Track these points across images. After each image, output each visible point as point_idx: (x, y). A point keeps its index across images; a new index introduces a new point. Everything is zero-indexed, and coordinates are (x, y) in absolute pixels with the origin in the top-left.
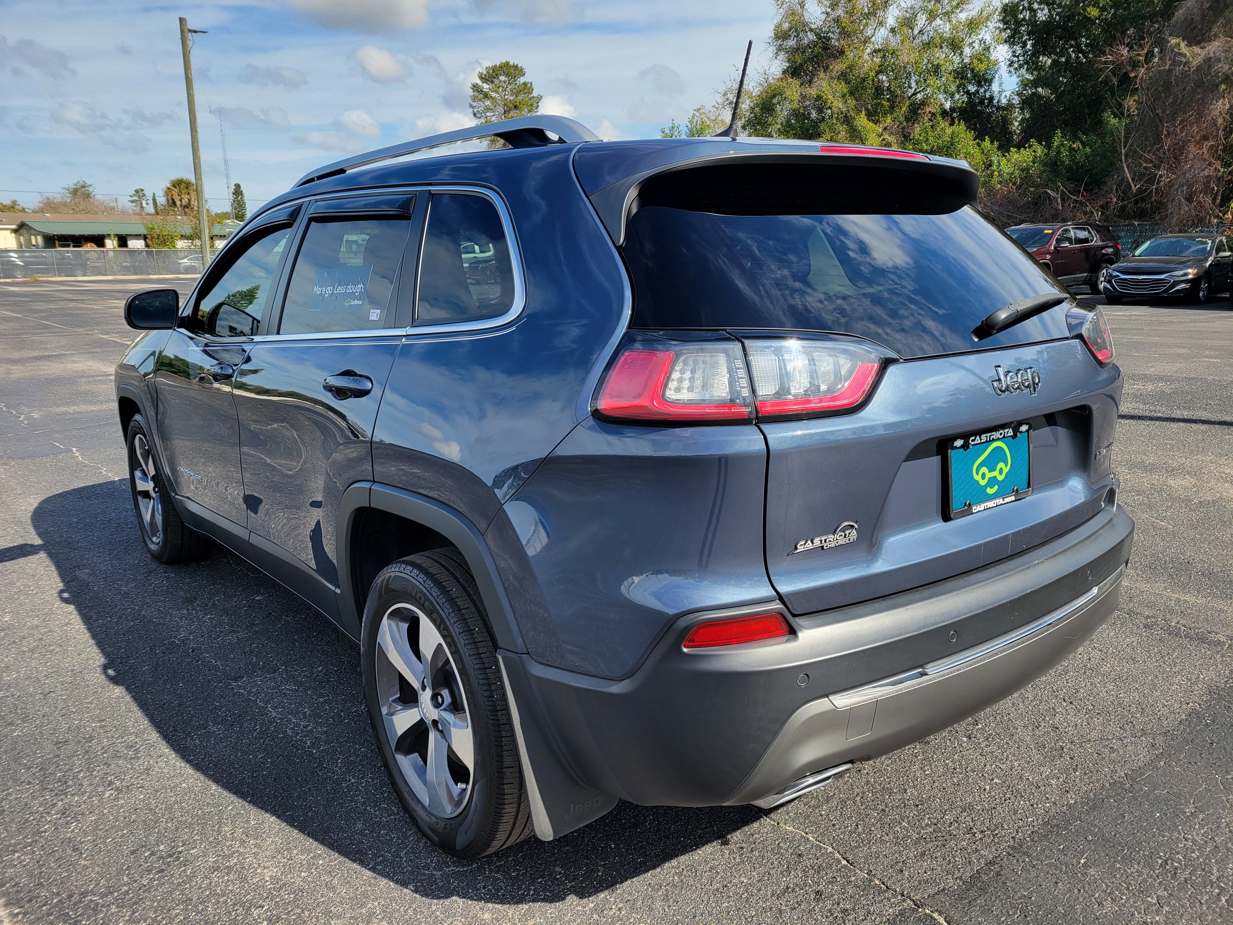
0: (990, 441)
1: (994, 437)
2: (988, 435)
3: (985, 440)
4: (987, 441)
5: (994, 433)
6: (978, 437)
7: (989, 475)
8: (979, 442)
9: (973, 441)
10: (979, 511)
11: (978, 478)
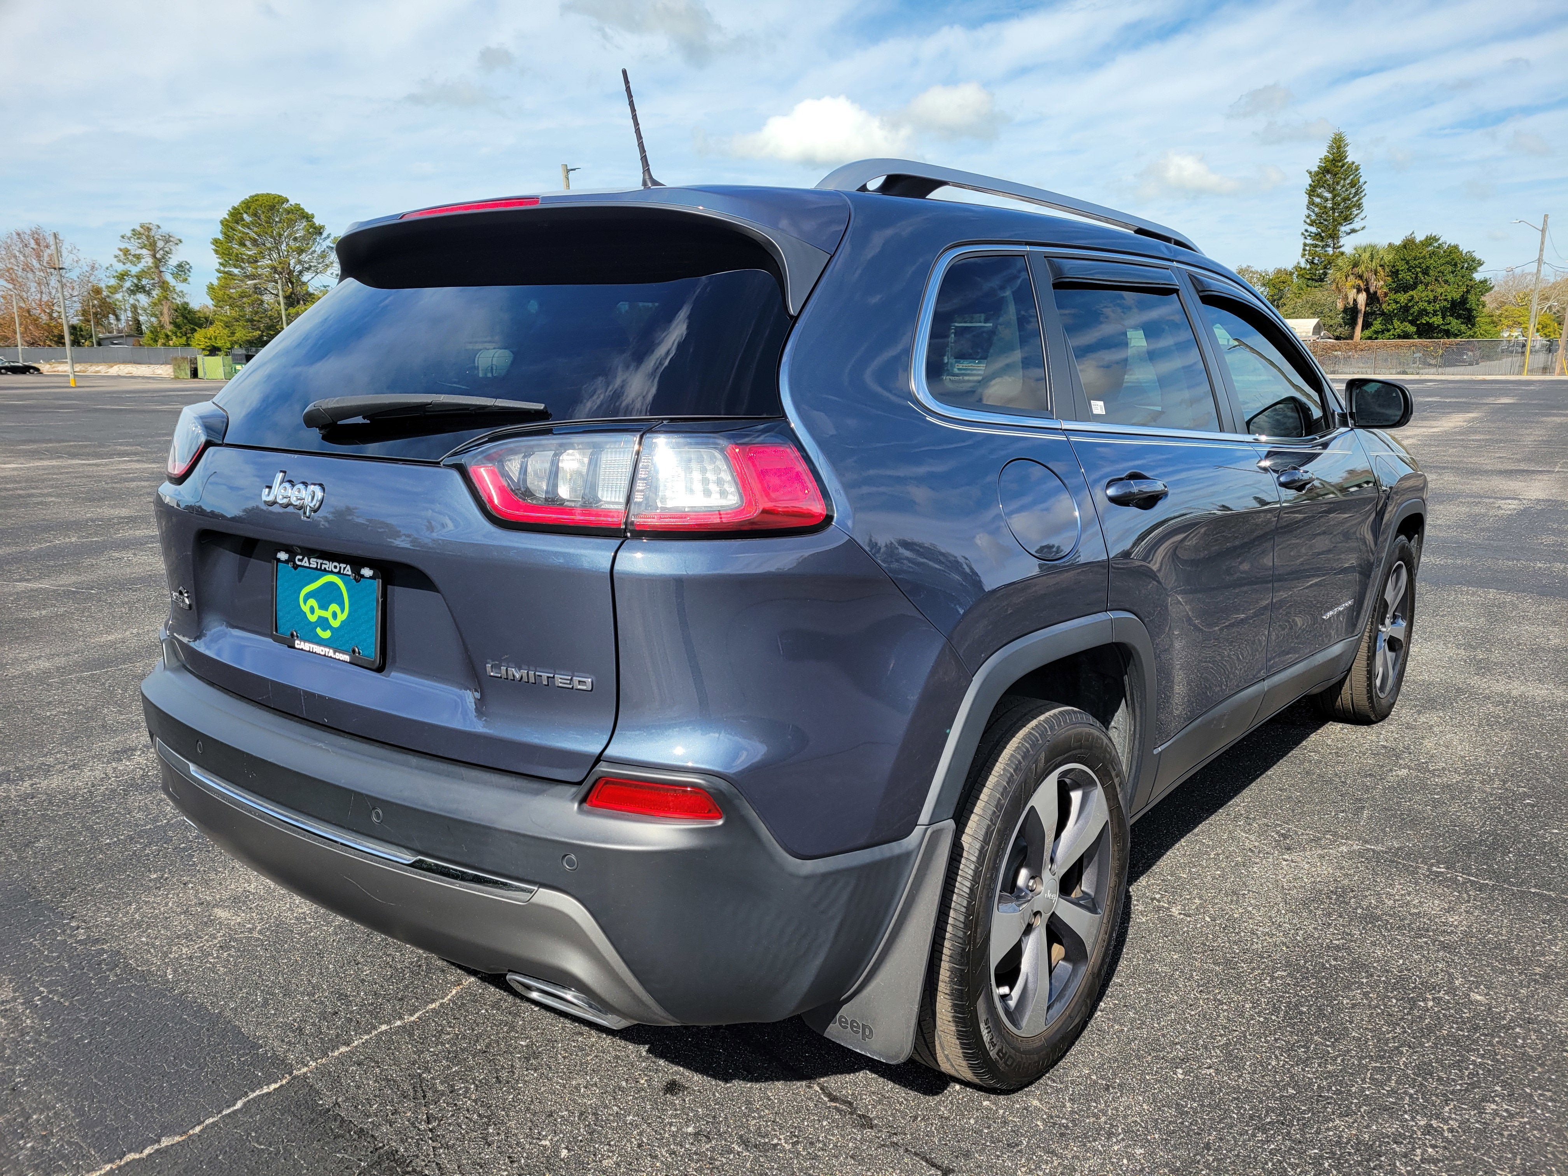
0: (320, 569)
1: (327, 567)
2: (320, 561)
3: (315, 566)
4: (316, 569)
5: (327, 562)
6: (306, 559)
7: (319, 613)
8: (307, 565)
9: (299, 560)
10: (302, 650)
11: (306, 608)
